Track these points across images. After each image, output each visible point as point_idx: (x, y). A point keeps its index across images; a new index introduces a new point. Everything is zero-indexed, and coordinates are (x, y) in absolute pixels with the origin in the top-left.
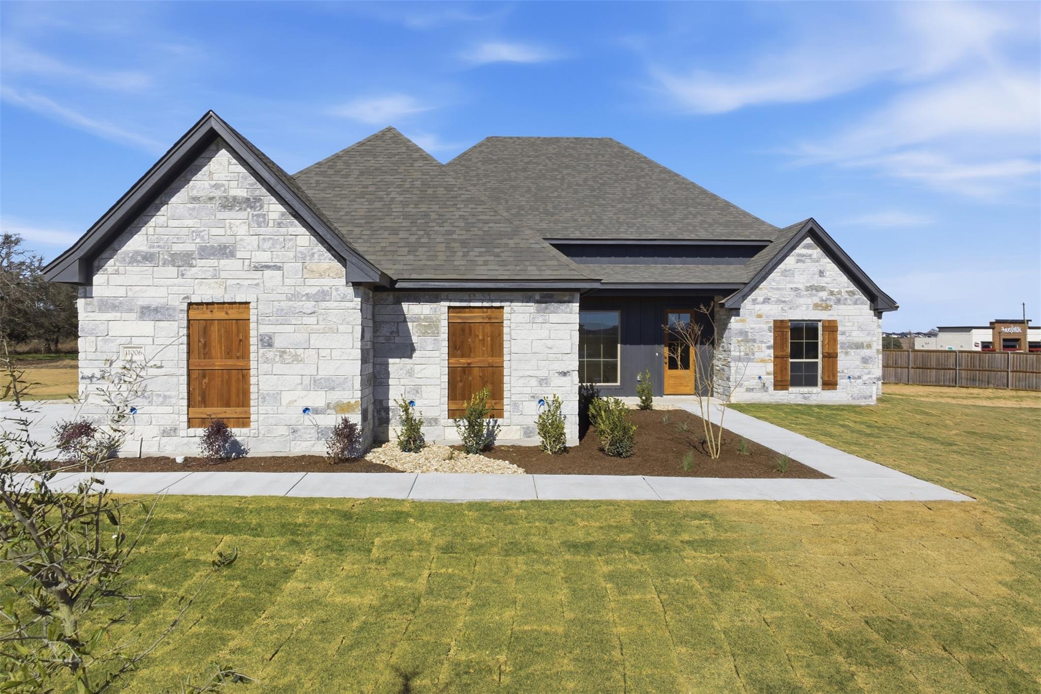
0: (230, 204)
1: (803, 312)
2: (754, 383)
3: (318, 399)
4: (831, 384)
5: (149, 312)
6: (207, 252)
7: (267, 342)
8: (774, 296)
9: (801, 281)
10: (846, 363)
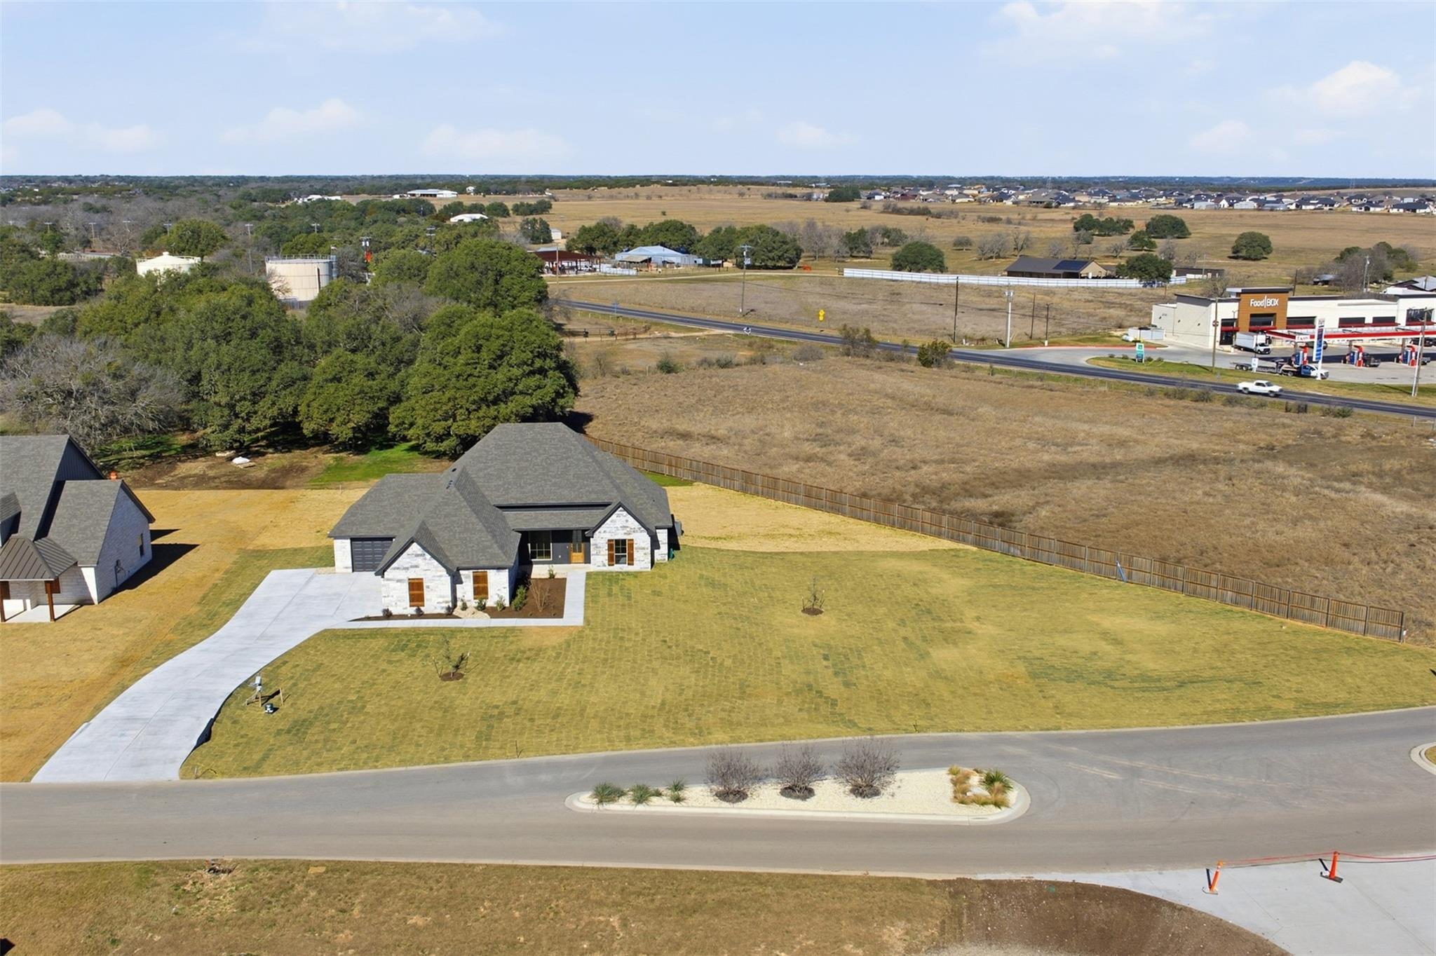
0: (417, 555)
1: (620, 536)
2: (601, 564)
3: (441, 600)
4: (631, 564)
5: (399, 581)
6: (412, 567)
7: (428, 587)
8: (608, 530)
9: (619, 525)
10: (637, 555)
